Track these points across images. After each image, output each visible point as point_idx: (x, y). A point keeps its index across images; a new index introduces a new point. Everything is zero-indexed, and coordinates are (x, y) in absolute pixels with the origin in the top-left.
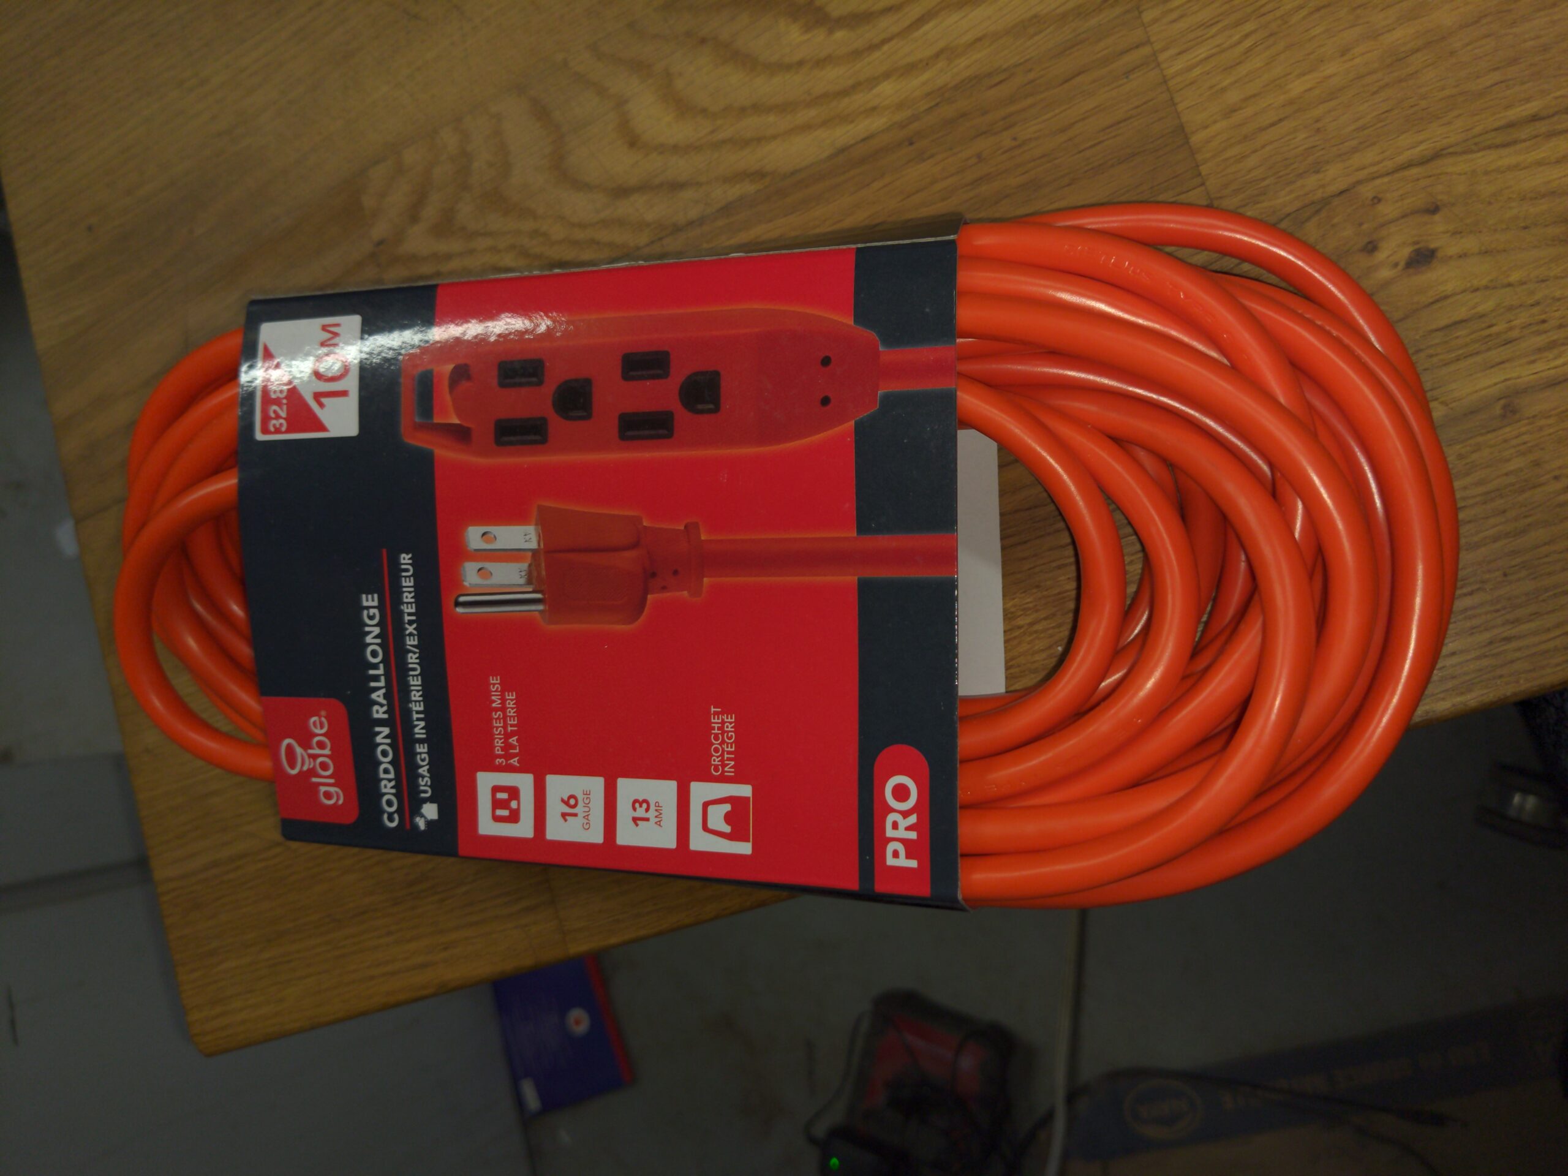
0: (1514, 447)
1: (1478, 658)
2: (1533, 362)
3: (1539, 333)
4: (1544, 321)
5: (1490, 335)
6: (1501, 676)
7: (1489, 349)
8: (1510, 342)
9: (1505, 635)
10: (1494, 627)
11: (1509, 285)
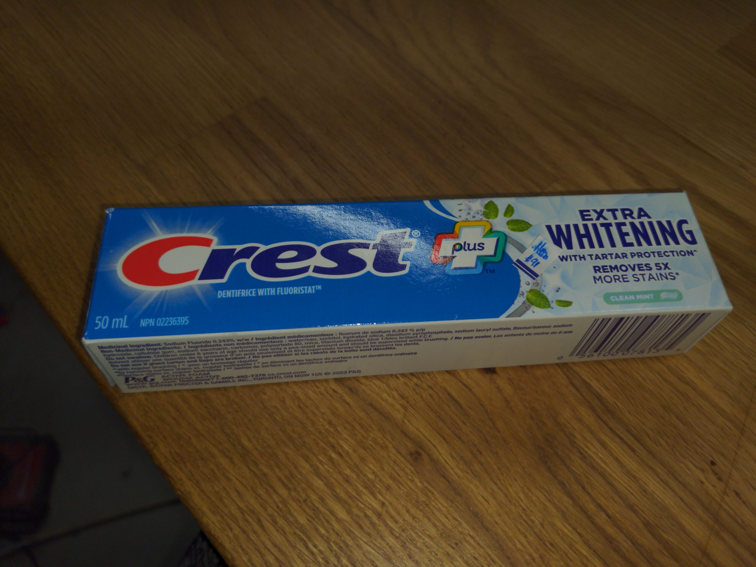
0: (393, 469)
1: (239, 508)
2: (453, 457)
3: (472, 452)
4: (481, 453)
5: (459, 425)
6: (231, 529)
7: (449, 428)
8: (460, 439)
9: (262, 519)
10: (265, 509)
11: (494, 424)
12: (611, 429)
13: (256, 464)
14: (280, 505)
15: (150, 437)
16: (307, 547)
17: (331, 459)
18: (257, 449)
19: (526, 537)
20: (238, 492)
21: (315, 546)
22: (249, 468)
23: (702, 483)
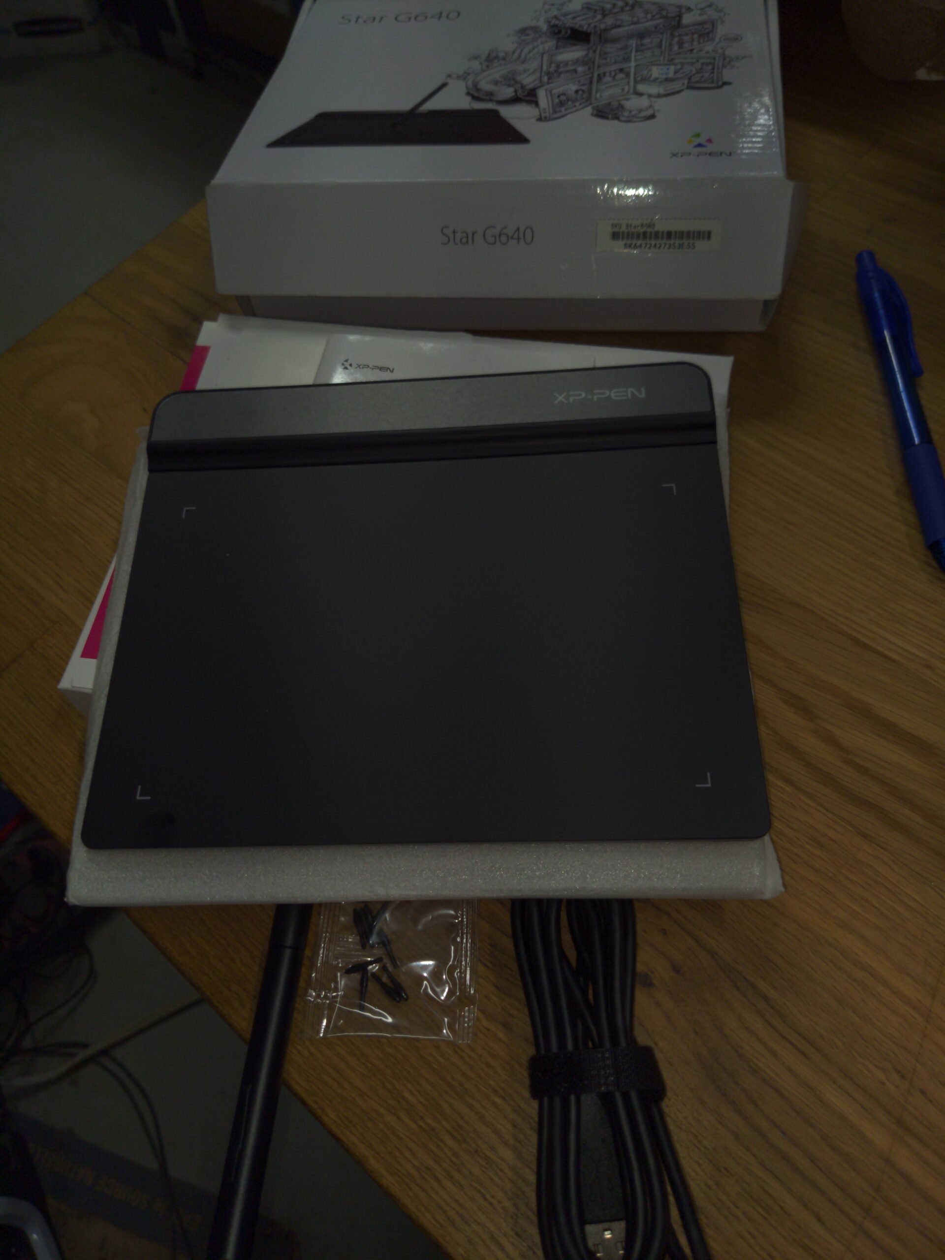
6: (411, 1189)
10: (439, 1164)
12: (781, 1035)
13: (422, 1118)
14: (454, 1159)
15: (316, 1102)
16: (485, 1199)
17: (494, 1104)
18: (421, 1102)
19: (699, 1164)
20: (411, 1150)
21: (493, 1197)
22: (416, 1123)
23: (883, 1084)
